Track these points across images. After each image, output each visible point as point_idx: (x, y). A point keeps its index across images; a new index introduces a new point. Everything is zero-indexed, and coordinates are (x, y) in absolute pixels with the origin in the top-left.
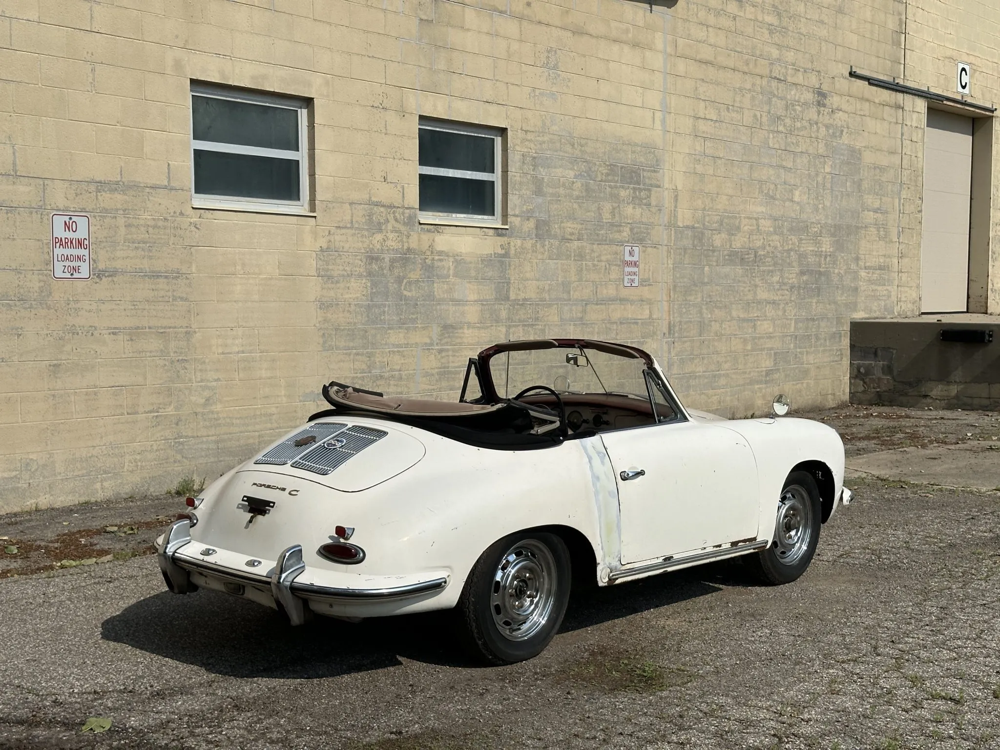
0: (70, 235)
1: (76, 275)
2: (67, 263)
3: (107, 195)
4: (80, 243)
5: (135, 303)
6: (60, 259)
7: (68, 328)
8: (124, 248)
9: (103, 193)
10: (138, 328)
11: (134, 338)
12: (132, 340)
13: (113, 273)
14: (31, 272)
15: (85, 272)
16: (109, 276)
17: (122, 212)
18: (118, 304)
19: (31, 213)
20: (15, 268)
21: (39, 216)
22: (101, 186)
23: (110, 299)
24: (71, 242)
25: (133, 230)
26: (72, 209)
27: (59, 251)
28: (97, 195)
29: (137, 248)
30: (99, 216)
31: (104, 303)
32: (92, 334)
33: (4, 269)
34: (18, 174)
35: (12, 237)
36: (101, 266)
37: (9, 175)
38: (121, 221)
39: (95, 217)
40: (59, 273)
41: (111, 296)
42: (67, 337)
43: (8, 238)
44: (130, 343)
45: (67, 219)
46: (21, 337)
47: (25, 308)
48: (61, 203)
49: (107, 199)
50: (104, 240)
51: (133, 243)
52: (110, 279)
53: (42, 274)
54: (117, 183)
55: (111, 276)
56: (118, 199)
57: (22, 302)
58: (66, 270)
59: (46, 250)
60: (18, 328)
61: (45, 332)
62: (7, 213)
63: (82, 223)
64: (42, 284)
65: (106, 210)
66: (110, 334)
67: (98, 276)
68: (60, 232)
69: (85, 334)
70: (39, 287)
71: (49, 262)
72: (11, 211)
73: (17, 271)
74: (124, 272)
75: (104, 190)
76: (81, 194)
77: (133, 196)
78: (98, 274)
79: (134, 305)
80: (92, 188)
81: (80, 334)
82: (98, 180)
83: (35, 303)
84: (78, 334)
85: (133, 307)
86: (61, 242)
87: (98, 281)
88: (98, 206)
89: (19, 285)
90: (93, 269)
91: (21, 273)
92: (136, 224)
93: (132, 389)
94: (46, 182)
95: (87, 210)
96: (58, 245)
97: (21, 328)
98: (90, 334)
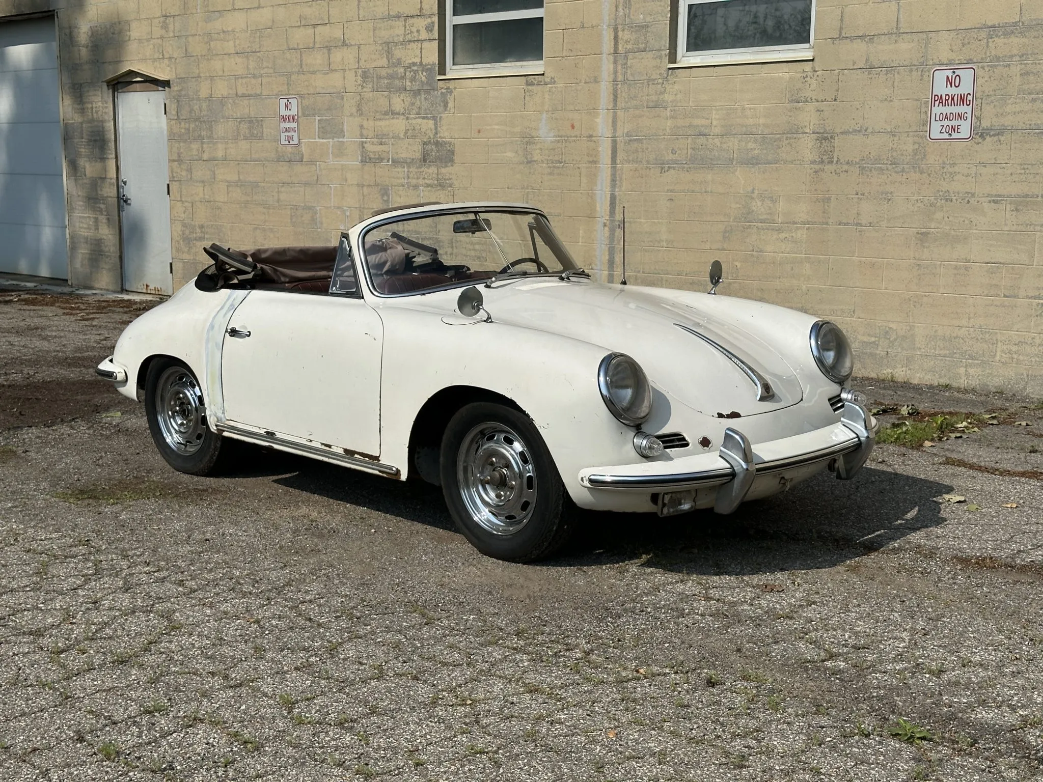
0: (952, 91)
1: (955, 135)
2: (946, 123)
3: (1000, 41)
4: (962, 99)
5: (1026, 166)
6: (937, 119)
7: (941, 193)
8: (1018, 101)
9: (996, 39)
10: (1027, 196)
11: (1020, 207)
12: (1017, 210)
13: (1000, 132)
14: (906, 135)
15: (965, 129)
16: (994, 135)
17: (1018, 58)
18: (1004, 168)
19: (911, 71)
20: (889, 130)
21: (919, 73)
22: (993, 30)
23: (993, 161)
24: (953, 99)
25: (1032, 78)
26: (957, 62)
27: (938, 110)
28: (988, 42)
29: (1034, 100)
30: (988, 66)
31: (985, 166)
32: (968, 202)
33: (879, 132)
34: (901, 31)
35: (889, 99)
36: (985, 124)
37: (892, 34)
38: (1016, 70)
39: (983, 68)
40: (935, 134)
41: (995, 159)
42: (938, 204)
43: (886, 99)
44: (1014, 213)
45: (950, 73)
46: (890, 202)
47: (896, 172)
48: (945, 56)
49: (1000, 45)
50: (992, 93)
51: (1030, 94)
52: (996, 138)
53: (917, 136)
54: (1015, 24)
55: (998, 134)
56: (1016, 43)
57: (894, 166)
58: (944, 130)
59: (923, 110)
60: (888, 193)
61: (915, 198)
62: (887, 74)
63: (967, 76)
64: (916, 146)
65: (997, 59)
66: (990, 202)
67: (982, 136)
68: (941, 89)
69: (959, 200)
70: (913, 150)
71: (926, 123)
72: (890, 71)
73: (892, 134)
74: (1013, 130)
75: (997, 36)
76: (969, 43)
77: (1035, 37)
78: (980, 134)
79: (1024, 169)
80: (983, 34)
81: (954, 201)
82: (990, 24)
83: (908, 166)
84: (951, 201)
85: (1023, 171)
86: (940, 100)
87: (980, 140)
88: (988, 54)
89: (892, 148)
90: (975, 127)
91: (895, 136)
92: (1035, 71)
93: (1013, 268)
94: (930, 35)
95: (975, 60)
96: (937, 103)
97: (891, 193)
98: (966, 201)
